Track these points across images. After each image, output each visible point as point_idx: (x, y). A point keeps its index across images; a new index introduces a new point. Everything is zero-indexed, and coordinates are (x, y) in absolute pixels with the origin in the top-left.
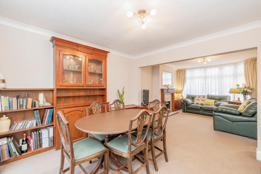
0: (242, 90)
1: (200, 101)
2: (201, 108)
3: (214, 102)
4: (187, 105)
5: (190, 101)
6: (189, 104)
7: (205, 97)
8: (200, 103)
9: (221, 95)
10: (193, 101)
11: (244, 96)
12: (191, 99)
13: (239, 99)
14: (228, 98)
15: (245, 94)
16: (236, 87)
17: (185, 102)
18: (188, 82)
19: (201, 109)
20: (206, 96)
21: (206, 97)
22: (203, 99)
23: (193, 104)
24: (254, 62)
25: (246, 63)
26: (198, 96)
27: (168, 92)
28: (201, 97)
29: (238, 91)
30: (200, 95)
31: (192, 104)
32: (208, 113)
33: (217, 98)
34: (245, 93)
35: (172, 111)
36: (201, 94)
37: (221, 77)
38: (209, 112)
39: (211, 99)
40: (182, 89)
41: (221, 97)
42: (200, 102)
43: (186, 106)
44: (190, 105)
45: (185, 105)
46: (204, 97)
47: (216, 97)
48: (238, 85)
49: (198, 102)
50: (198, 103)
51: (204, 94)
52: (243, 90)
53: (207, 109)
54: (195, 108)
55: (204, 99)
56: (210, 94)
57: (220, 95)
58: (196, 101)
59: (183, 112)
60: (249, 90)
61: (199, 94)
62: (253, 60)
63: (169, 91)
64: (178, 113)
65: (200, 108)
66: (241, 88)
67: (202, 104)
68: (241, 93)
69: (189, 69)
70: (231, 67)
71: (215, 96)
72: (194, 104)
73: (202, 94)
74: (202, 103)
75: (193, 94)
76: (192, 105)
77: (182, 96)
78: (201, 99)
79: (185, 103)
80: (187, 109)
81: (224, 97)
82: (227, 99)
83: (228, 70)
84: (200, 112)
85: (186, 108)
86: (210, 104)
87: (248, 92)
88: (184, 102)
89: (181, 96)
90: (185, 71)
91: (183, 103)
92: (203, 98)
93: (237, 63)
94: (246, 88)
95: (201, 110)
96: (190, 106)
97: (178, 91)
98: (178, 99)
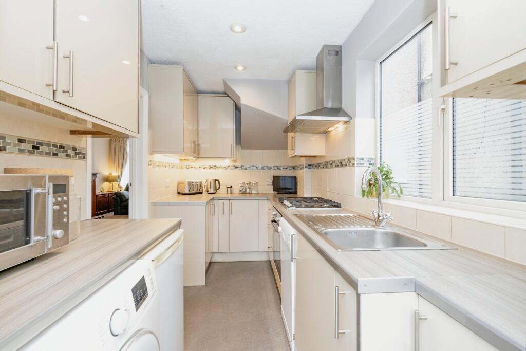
17: (119, 198)
40: (120, 174)
43: (121, 203)
45: (119, 202)
59: (115, 214)
77: (120, 187)
80: (121, 208)
85: (120, 206)
88: (117, 196)
89: (117, 186)
91: (116, 199)
97: (111, 178)
98: (110, 192)
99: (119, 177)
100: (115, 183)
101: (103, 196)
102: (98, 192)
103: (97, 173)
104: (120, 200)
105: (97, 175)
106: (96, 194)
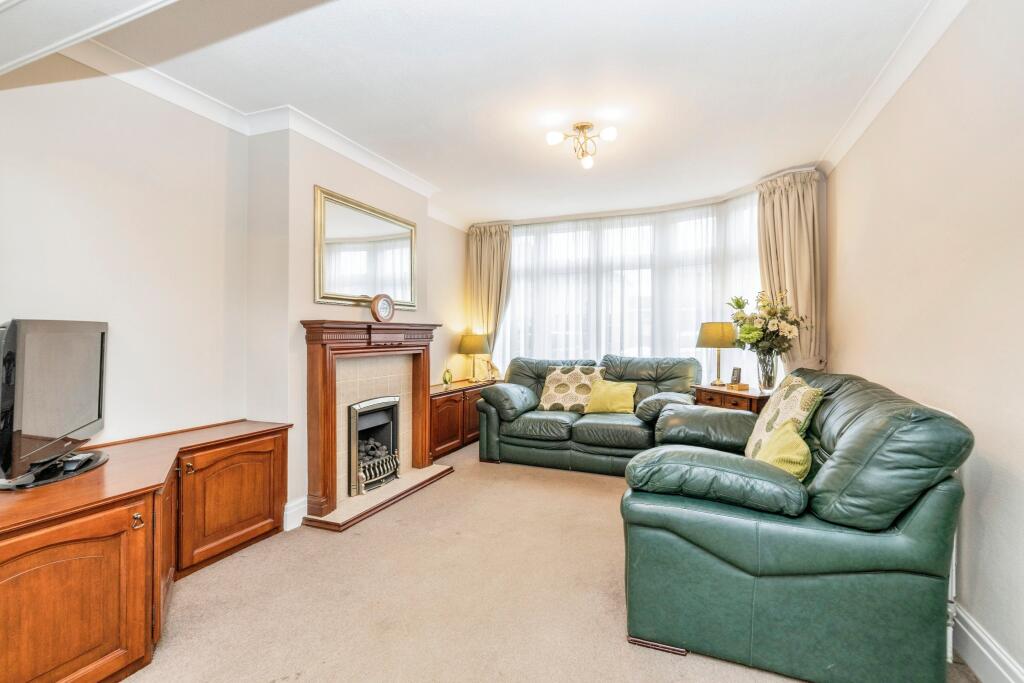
0: (756, 329)
1: (572, 390)
2: (571, 430)
3: (634, 396)
4: (501, 420)
5: (518, 395)
6: (511, 412)
7: (593, 371)
8: (567, 405)
9: (662, 357)
10: (538, 395)
11: (762, 362)
12: (532, 381)
13: (737, 373)
14: (691, 373)
15: (768, 351)
16: (728, 315)
17: (493, 406)
18: (519, 293)
19: (570, 438)
20: (598, 363)
21: (598, 369)
22: (585, 380)
23: (533, 409)
24: (799, 186)
25: (766, 196)
26: (564, 363)
27: (369, 343)
28: (578, 368)
29: (739, 332)
30: (572, 357)
31: (527, 411)
32: (604, 458)
33: (644, 374)
34: (769, 343)
35: (417, 464)
36: (576, 354)
37: (662, 268)
38: (608, 455)
39: (620, 378)
40: (491, 330)
41: (662, 369)
42: (570, 397)
43: (500, 424)
44: (518, 415)
45: (495, 420)
46: (588, 368)
47: (643, 368)
48: (740, 305)
49: (559, 399)
50: (560, 402)
51: (593, 357)
52: (760, 326)
53: (600, 438)
54: (544, 433)
55: (591, 380)
56: (616, 353)
57: (659, 356)
58: (551, 395)
59: (482, 460)
60: (789, 327)
61: (567, 354)
62: (798, 179)
63: (376, 338)
64: (450, 470)
65: (564, 433)
66: (752, 319)
67: (579, 411)
68: (748, 346)
69: (527, 224)
70: (704, 220)
71: (638, 363)
72: (543, 410)
73: (581, 357)
74: (577, 403)
75: (540, 354)
76: (529, 415)
77: (492, 368)
78: (576, 378)
79: (493, 410)
80: (500, 442)
81: (674, 365)
82: (686, 377)
83: (692, 235)
84: (567, 452)
85: (499, 434)
86: (614, 407)
87: (783, 336)
88: (487, 401)
89: (484, 366)
90: (507, 233)
91: (484, 411)
92: (583, 376)
93: (725, 201)
94: (773, 314)
95: (569, 443)
96: (517, 427)
97: (469, 342)
98: (467, 385)
99: (491, 339)
100: (480, 358)
101: (451, 399)
102: (437, 384)
103: (435, 326)
104: (499, 413)
105: (436, 332)
106: (433, 391)
